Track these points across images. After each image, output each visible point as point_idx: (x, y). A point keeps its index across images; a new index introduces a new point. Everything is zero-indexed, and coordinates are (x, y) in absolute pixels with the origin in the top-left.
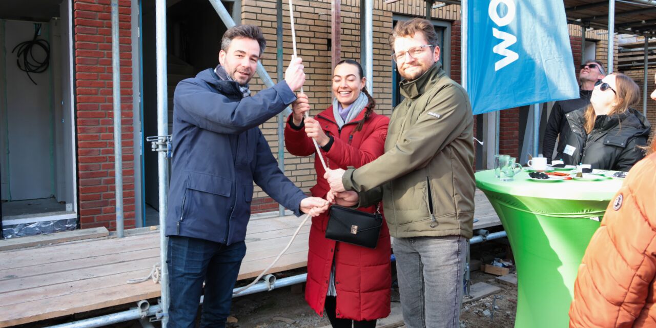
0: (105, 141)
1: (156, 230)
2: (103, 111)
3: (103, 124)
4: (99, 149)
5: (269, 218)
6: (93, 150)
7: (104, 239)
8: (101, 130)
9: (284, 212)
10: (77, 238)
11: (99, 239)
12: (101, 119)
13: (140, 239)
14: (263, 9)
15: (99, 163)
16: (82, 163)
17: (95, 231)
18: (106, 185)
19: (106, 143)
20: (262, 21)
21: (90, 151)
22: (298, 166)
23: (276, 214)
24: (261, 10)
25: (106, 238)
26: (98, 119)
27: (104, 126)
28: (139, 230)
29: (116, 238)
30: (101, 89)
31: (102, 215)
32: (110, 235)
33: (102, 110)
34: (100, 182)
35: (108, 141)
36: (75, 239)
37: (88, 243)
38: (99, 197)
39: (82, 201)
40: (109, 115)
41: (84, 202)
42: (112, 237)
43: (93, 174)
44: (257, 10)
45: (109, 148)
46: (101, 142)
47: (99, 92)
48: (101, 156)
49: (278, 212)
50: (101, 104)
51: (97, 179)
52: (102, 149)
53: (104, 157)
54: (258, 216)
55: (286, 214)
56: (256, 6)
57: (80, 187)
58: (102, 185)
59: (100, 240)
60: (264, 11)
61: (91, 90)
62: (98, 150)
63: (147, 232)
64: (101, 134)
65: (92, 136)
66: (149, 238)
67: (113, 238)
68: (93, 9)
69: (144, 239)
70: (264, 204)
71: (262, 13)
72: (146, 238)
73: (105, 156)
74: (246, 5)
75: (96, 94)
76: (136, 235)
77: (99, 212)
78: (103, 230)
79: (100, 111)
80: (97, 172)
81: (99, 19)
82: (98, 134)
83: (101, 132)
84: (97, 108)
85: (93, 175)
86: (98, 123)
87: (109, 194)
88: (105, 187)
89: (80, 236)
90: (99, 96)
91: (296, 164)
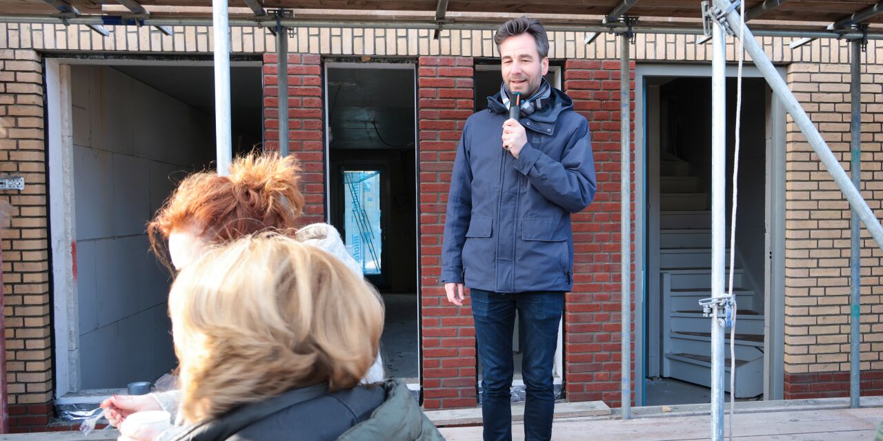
0: (599, 283)
1: (669, 412)
2: (597, 244)
3: (597, 261)
4: (591, 293)
5: (834, 408)
6: (584, 296)
7: (606, 419)
8: (595, 269)
9: (858, 400)
10: (572, 414)
11: (600, 417)
12: (595, 254)
13: (654, 424)
14: (821, 85)
15: (592, 313)
16: (571, 312)
17: (593, 407)
18: (599, 343)
19: (600, 285)
20: (819, 103)
21: (581, 297)
22: (874, 326)
23: (844, 402)
24: (819, 87)
25: (608, 417)
26: (591, 254)
27: (599, 263)
28: (647, 410)
29: (620, 418)
30: (596, 213)
31: (593, 383)
32: (613, 413)
33: (597, 241)
34: (591, 338)
35: (603, 283)
36: (570, 415)
37: (589, 423)
38: (589, 359)
39: (570, 362)
40: (605, 249)
41: (572, 364)
42: (615, 416)
43: (584, 327)
44: (813, 87)
45: (605, 294)
46: (595, 285)
47: (594, 218)
48: (594, 303)
49: (847, 399)
50: (595, 234)
51: (588, 333)
52: (595, 294)
53: (597, 306)
54: (816, 403)
55: (861, 404)
56: (811, 82)
57: (568, 344)
58: (595, 343)
59: (601, 419)
60: (823, 87)
61: (584, 215)
62: (590, 296)
63: (659, 415)
64: (595, 274)
65: (583, 276)
66: (666, 424)
67: (617, 419)
68: (589, 107)
69: (659, 424)
70: (818, 383)
71: (819, 92)
72: (662, 423)
73: (599, 303)
74: (794, 82)
75: (590, 220)
76: (646, 417)
77: (589, 378)
78: (600, 405)
79: (593, 243)
80: (589, 326)
81: (595, 120)
82: (591, 274)
83: (595, 272)
84: (590, 239)
85: (583, 329)
86: (591, 259)
87: (603, 355)
88: (598, 345)
89: (577, 412)
90: (594, 223)
91: (871, 324)
